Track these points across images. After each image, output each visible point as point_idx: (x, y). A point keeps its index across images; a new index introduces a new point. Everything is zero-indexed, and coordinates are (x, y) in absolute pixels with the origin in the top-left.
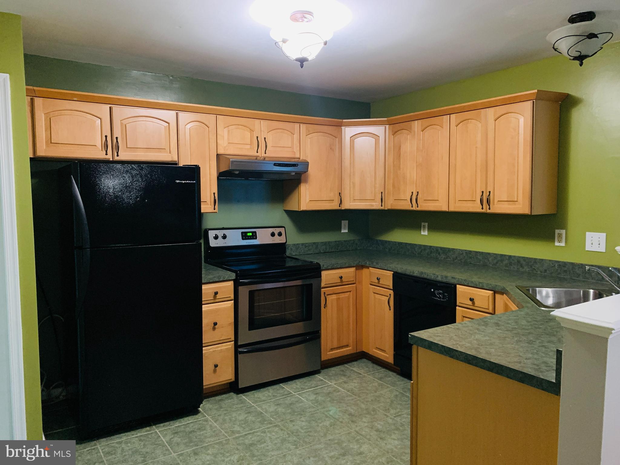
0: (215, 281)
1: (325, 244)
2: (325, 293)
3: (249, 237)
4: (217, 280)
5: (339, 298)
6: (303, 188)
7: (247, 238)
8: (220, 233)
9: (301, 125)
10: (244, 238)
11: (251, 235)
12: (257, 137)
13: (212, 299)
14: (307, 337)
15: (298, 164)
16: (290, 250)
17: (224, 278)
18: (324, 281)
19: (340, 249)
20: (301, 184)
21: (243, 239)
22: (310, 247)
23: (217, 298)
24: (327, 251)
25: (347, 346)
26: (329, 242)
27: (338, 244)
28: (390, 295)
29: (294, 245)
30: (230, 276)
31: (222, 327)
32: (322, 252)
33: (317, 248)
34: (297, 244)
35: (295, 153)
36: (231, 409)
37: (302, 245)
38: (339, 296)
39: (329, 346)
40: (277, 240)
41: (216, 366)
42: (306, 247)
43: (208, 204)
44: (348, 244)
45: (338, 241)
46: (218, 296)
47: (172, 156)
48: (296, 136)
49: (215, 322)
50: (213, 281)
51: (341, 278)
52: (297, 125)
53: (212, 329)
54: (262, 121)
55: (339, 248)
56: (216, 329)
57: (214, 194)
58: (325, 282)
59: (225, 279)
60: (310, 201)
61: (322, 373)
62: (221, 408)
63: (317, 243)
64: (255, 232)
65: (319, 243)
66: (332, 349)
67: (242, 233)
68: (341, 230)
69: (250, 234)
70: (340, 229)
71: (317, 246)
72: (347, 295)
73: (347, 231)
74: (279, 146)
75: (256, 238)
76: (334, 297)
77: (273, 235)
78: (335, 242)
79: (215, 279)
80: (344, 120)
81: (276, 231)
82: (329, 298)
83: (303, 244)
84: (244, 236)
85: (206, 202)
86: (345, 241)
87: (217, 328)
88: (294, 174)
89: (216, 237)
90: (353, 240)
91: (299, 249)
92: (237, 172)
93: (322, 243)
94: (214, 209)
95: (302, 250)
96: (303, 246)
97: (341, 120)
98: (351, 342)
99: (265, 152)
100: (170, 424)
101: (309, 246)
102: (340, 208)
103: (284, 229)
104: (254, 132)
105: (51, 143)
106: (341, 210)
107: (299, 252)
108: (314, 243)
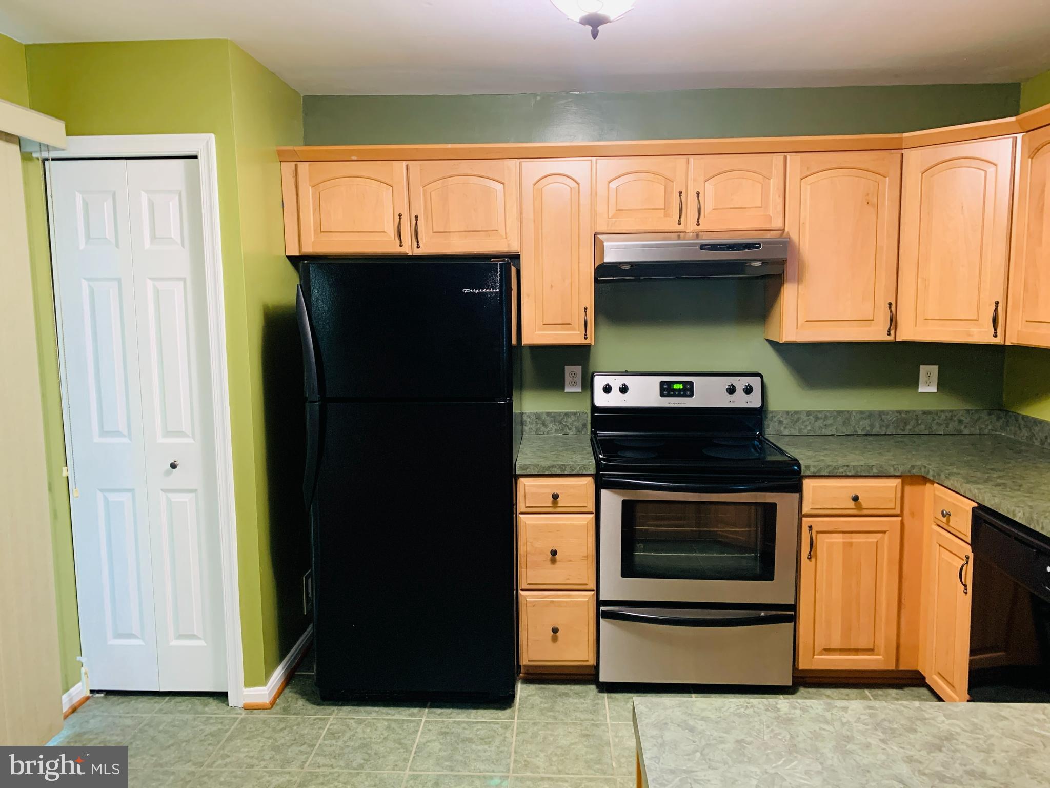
0: (553, 473)
1: (870, 415)
2: (810, 527)
3: (677, 393)
4: (559, 472)
5: (851, 544)
6: (789, 294)
7: (672, 393)
8: (616, 382)
9: (788, 157)
10: (665, 393)
11: (682, 387)
12: (681, 193)
13: (550, 505)
14: (761, 613)
15: (760, 244)
16: (777, 424)
17: (573, 470)
18: (810, 500)
19: (910, 430)
20: (785, 286)
21: (662, 395)
22: (829, 422)
23: (559, 505)
24: (874, 431)
25: (870, 651)
26: (881, 413)
27: (903, 418)
28: (968, 558)
29: (788, 413)
30: (585, 469)
31: (570, 561)
32: (860, 432)
33: (846, 422)
34: (796, 412)
35: (771, 217)
36: (564, 718)
37: (808, 416)
38: (851, 538)
39: (820, 643)
40: (740, 401)
41: (555, 631)
42: (817, 418)
43: (574, 329)
44: (934, 420)
45: (907, 412)
46: (561, 502)
47: (510, 242)
48: (775, 183)
49: (554, 548)
50: (550, 473)
51: (856, 499)
52: (778, 159)
53: (549, 562)
54: (691, 159)
55: (908, 427)
56: (558, 563)
57: (586, 309)
58: (812, 503)
59: (574, 473)
60: (807, 321)
61: (798, 694)
62: (551, 709)
63: (848, 412)
64: (691, 383)
65: (854, 414)
66: (828, 651)
67: (662, 383)
68: (918, 388)
69: (680, 386)
70: (916, 383)
71: (848, 419)
72: (873, 538)
73: (933, 389)
74: (732, 206)
75: (692, 395)
76: (838, 539)
77: (732, 390)
78: (899, 412)
79: (556, 469)
80: (905, 135)
81: (740, 383)
82: (823, 542)
83: (809, 413)
84: (666, 390)
85: (570, 324)
86: (924, 413)
87: (559, 561)
88: (758, 264)
89: (607, 389)
90: (951, 411)
91: (801, 421)
92: (627, 267)
93: (862, 412)
94: (586, 338)
95: (807, 426)
96: (811, 417)
97: (897, 135)
98: (881, 643)
99: (698, 221)
100: (451, 714)
101: (826, 418)
102: (891, 338)
103: (759, 378)
104: (675, 182)
105: (321, 232)
106: (895, 343)
107: (800, 430)
108: (840, 413)
